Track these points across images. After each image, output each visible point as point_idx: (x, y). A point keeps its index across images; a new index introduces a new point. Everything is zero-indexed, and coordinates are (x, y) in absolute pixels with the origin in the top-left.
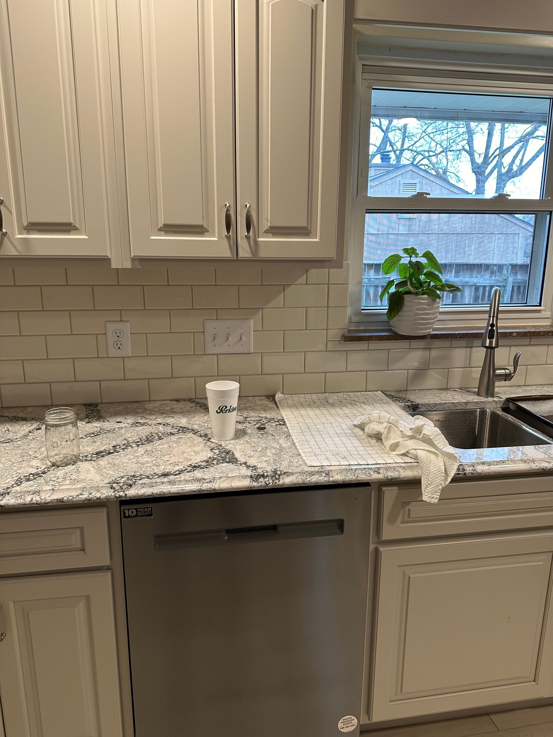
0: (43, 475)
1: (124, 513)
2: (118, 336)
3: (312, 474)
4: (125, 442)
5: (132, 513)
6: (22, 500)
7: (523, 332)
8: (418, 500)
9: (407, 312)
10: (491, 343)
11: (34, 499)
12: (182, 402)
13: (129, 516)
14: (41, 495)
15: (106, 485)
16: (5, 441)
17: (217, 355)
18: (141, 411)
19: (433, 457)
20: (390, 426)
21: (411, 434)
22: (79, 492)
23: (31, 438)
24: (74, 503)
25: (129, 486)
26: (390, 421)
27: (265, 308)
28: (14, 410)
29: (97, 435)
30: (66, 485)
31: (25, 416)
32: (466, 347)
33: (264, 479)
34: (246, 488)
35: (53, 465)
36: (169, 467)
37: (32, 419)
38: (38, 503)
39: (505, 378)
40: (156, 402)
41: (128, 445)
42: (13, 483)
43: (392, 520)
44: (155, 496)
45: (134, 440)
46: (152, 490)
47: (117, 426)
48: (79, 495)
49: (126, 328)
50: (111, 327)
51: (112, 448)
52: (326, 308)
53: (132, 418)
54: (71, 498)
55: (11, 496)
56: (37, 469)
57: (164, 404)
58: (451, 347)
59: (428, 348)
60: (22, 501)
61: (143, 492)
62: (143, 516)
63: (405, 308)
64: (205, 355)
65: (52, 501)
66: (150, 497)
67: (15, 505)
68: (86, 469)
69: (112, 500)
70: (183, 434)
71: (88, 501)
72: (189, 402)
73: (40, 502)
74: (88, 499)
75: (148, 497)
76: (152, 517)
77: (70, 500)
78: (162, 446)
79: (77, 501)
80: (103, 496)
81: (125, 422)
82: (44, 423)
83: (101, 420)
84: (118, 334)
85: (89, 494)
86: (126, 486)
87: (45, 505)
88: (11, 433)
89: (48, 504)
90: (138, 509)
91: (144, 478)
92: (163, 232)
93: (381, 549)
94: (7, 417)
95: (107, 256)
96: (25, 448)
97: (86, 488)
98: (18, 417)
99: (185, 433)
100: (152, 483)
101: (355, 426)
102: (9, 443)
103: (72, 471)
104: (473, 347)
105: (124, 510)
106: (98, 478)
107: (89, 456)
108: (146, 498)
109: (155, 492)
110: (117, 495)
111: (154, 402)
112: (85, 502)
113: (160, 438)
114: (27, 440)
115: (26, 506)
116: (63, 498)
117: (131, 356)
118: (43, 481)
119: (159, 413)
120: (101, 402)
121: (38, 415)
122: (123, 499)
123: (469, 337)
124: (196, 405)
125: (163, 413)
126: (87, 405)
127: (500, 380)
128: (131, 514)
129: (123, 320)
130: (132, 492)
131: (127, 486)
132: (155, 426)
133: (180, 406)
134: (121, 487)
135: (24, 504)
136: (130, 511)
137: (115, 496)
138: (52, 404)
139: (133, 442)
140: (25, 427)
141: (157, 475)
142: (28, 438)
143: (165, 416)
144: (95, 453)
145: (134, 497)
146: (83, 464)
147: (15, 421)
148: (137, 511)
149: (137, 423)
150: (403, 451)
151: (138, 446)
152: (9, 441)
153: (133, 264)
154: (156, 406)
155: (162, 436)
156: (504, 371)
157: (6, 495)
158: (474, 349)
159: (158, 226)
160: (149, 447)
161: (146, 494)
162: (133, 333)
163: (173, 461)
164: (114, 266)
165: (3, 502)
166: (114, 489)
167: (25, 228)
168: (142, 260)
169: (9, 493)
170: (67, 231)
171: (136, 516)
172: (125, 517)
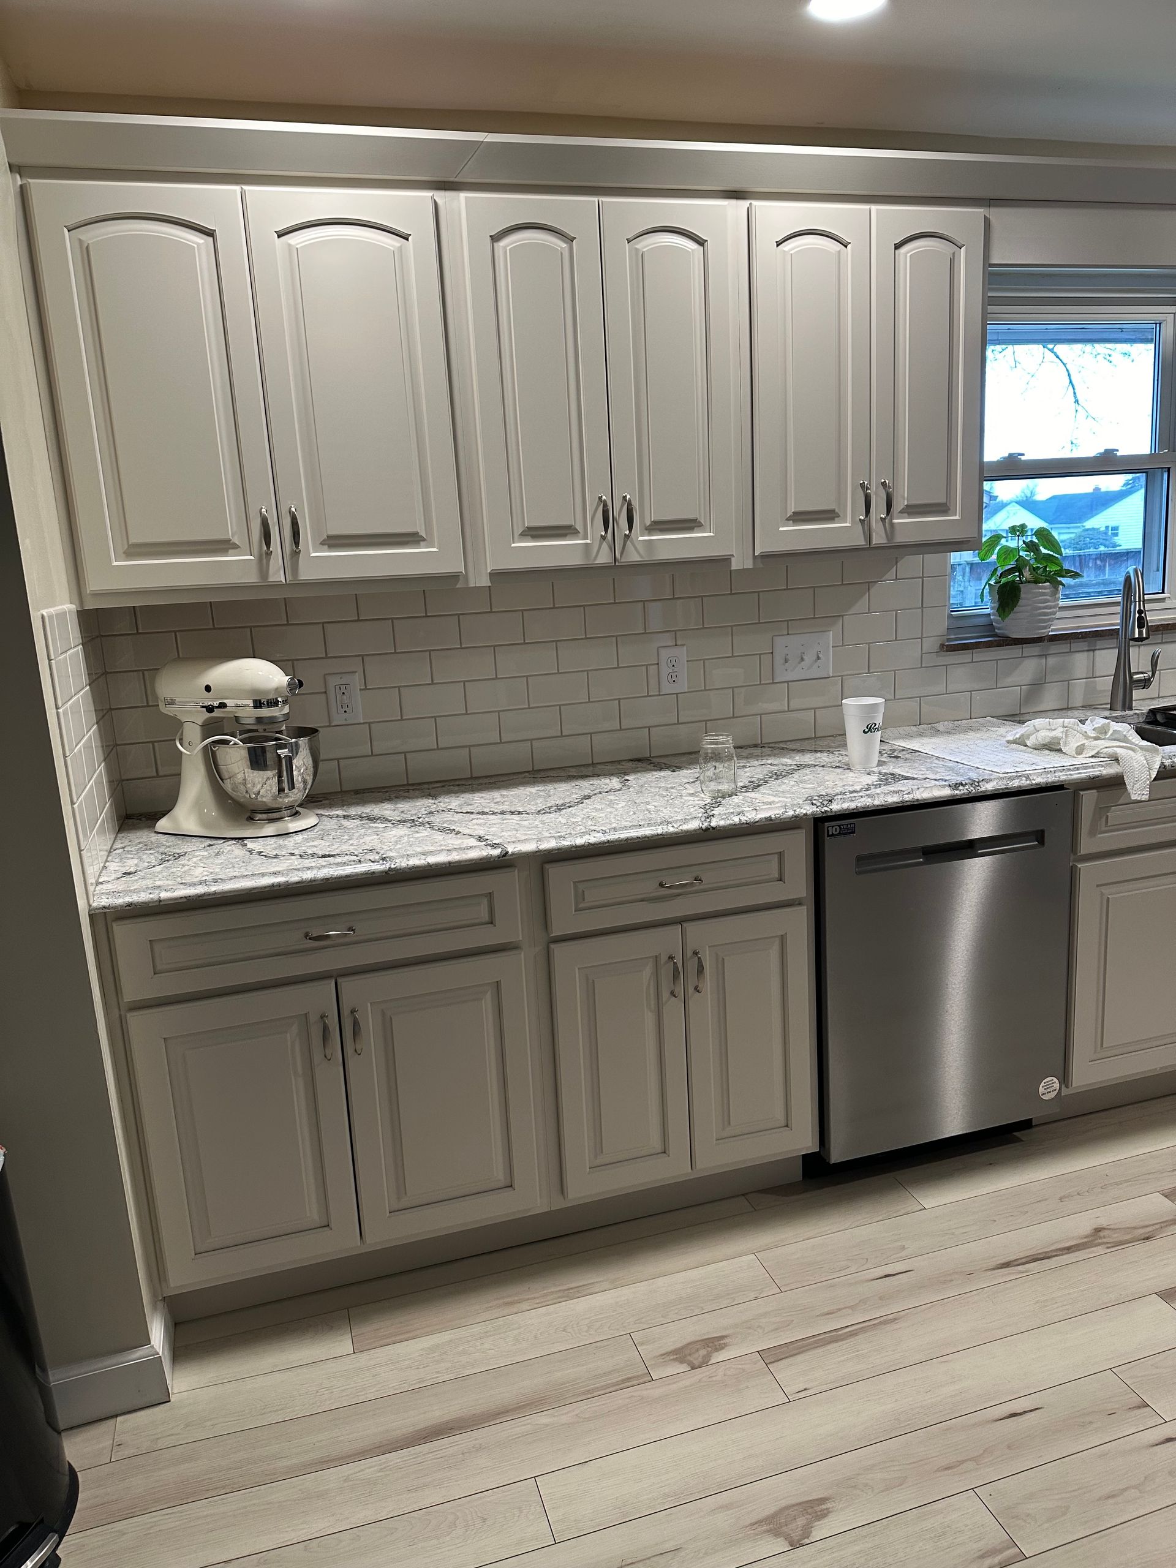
0: (722, 803)
1: (828, 831)
2: (674, 666)
3: (1012, 779)
5: (836, 831)
6: (731, 821)
7: (1155, 625)
8: (1119, 803)
9: (1022, 606)
10: (1140, 633)
11: (741, 819)
13: (833, 835)
14: (746, 815)
17: (788, 682)
19: (1130, 752)
20: (1067, 730)
21: (1095, 735)
22: (783, 810)
24: (782, 821)
25: (829, 802)
26: (1065, 725)
27: (847, 615)
32: (1088, 651)
33: (964, 787)
34: (949, 797)
36: (847, 787)
38: (747, 823)
39: (1143, 684)
42: (702, 810)
43: (1093, 832)
44: (860, 809)
46: (854, 805)
48: (785, 813)
49: (682, 653)
50: (665, 654)
52: (921, 610)
54: (779, 816)
55: (716, 818)
56: (704, 801)
58: (1070, 652)
59: (1044, 655)
60: (728, 822)
61: (846, 806)
62: (846, 834)
63: (1021, 602)
64: (773, 683)
65: (761, 820)
66: (855, 811)
67: (726, 826)
73: (749, 821)
74: (795, 816)
75: (852, 811)
76: (854, 835)
77: (778, 818)
79: (785, 819)
80: (809, 812)
84: (673, 663)
85: (795, 811)
86: (826, 803)
87: (754, 824)
89: (757, 824)
90: (842, 825)
91: (838, 793)
93: (1079, 866)
95: (729, 555)
100: (851, 797)
101: (1008, 742)
103: (746, 799)
104: (1096, 650)
105: (828, 827)
106: (786, 800)
107: (740, 788)
109: (859, 805)
110: (823, 811)
112: (792, 819)
114: (636, 787)
115: (737, 826)
116: (770, 817)
117: (687, 690)
122: (828, 814)
123: (1093, 637)
127: (1137, 688)
129: (691, 642)
130: (836, 807)
134: (821, 803)
135: (735, 825)
136: (834, 828)
141: (846, 792)
142: (632, 786)
145: (839, 811)
146: (745, 794)
148: (840, 828)
150: (1093, 753)
153: (754, 563)
156: (1142, 675)
157: (712, 818)
158: (1097, 652)
159: (786, 515)
161: (850, 808)
162: (690, 661)
164: (734, 566)
165: (713, 824)
166: (816, 805)
167: (646, 529)
168: (764, 557)
169: (713, 816)
170: (690, 529)
171: (839, 834)
172: (828, 836)
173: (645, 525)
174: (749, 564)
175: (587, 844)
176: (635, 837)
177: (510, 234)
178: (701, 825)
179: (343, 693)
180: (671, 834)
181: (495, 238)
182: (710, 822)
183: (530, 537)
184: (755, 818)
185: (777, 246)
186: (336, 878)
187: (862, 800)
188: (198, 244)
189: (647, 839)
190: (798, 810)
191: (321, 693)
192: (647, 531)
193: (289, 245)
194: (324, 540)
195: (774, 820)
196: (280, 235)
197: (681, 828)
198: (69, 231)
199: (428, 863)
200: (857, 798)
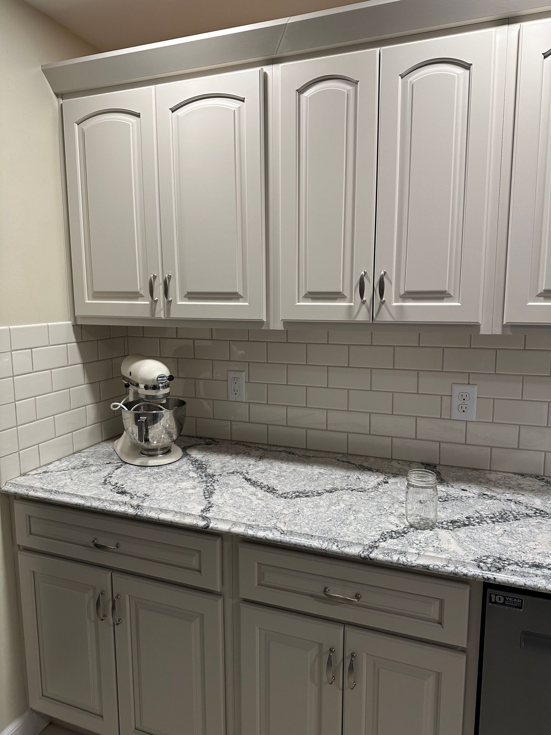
0: (405, 535)
1: (491, 598)
2: (464, 399)
4: (477, 515)
5: (500, 600)
6: (389, 558)
11: (400, 559)
12: (528, 478)
13: (495, 603)
14: (407, 556)
15: (472, 562)
16: (359, 490)
18: (483, 481)
22: (444, 563)
23: (381, 490)
24: (440, 573)
25: (497, 570)
28: (358, 458)
29: (445, 501)
30: (430, 552)
31: (369, 466)
35: (411, 526)
36: (538, 557)
37: (377, 471)
38: (404, 564)
40: (498, 473)
41: (481, 520)
42: (379, 537)
44: (528, 588)
45: (487, 515)
46: (524, 581)
47: (463, 494)
48: (445, 567)
49: (473, 391)
50: (457, 390)
51: (465, 519)
53: (477, 487)
54: (437, 567)
55: (379, 550)
56: (397, 527)
57: (507, 476)
61: (513, 580)
62: (511, 606)
65: (418, 566)
66: (522, 588)
67: (383, 561)
68: (446, 538)
69: (480, 580)
70: (543, 518)
71: (454, 575)
72: (536, 479)
73: (406, 564)
74: (454, 573)
75: (519, 587)
76: (521, 610)
77: (435, 569)
78: (522, 528)
79: (443, 572)
80: (470, 574)
81: (471, 491)
82: (389, 477)
83: (445, 484)
84: (464, 397)
85: (455, 568)
86: (494, 569)
87: (410, 568)
88: (362, 482)
89: (414, 568)
90: (506, 598)
91: (512, 564)
92: (542, 298)
94: (354, 464)
95: (478, 323)
96: (379, 500)
97: (452, 561)
98: (364, 467)
99: (544, 517)
100: (523, 572)
102: (363, 492)
103: (432, 537)
105: (491, 594)
106: (461, 552)
107: (444, 523)
108: (517, 587)
109: (528, 583)
111: (495, 472)
112: (451, 575)
113: (516, 519)
114: (378, 492)
115: (393, 564)
116: (428, 566)
117: (475, 420)
118: (406, 542)
119: (505, 487)
120: (439, 463)
121: (381, 467)
122: (491, 582)
124: (546, 484)
125: (510, 488)
126: (425, 464)
128: (498, 601)
129: (470, 383)
130: (502, 577)
131: (496, 569)
132: (505, 502)
133: (528, 483)
134: (488, 568)
135: (391, 562)
136: (498, 597)
137: (483, 577)
138: (392, 458)
139: (487, 517)
140: (372, 478)
141: (527, 563)
142: (379, 490)
143: (514, 492)
144: (450, 522)
145: (504, 583)
146: (441, 531)
147: (363, 470)
148: (505, 599)
149: (484, 494)
151: (493, 522)
152: (363, 490)
153: (503, 331)
154: (499, 478)
155: (518, 516)
157: (375, 549)
159: (537, 291)
160: (506, 526)
161: (518, 583)
162: (480, 398)
163: (541, 551)
164: (483, 332)
165: (372, 556)
166: (482, 568)
167: (401, 297)
168: (514, 327)
169: (377, 547)
170: (441, 299)
171: (503, 604)
172: (491, 602)
173: (400, 294)
174: (498, 331)
175: (264, 538)
176: (302, 545)
177: (312, 86)
178: (361, 553)
179: (236, 383)
180: (333, 552)
181: (301, 91)
182: (371, 552)
183: (310, 299)
184: (414, 562)
185: (545, 58)
186: (107, 511)
187: (536, 579)
188: (133, 123)
189: (312, 549)
190: (460, 568)
191: (225, 381)
192: (402, 299)
193: (178, 116)
194: (186, 295)
195: (432, 570)
196: (173, 110)
197: (343, 549)
198: (78, 125)
199: (159, 518)
200: (530, 575)
